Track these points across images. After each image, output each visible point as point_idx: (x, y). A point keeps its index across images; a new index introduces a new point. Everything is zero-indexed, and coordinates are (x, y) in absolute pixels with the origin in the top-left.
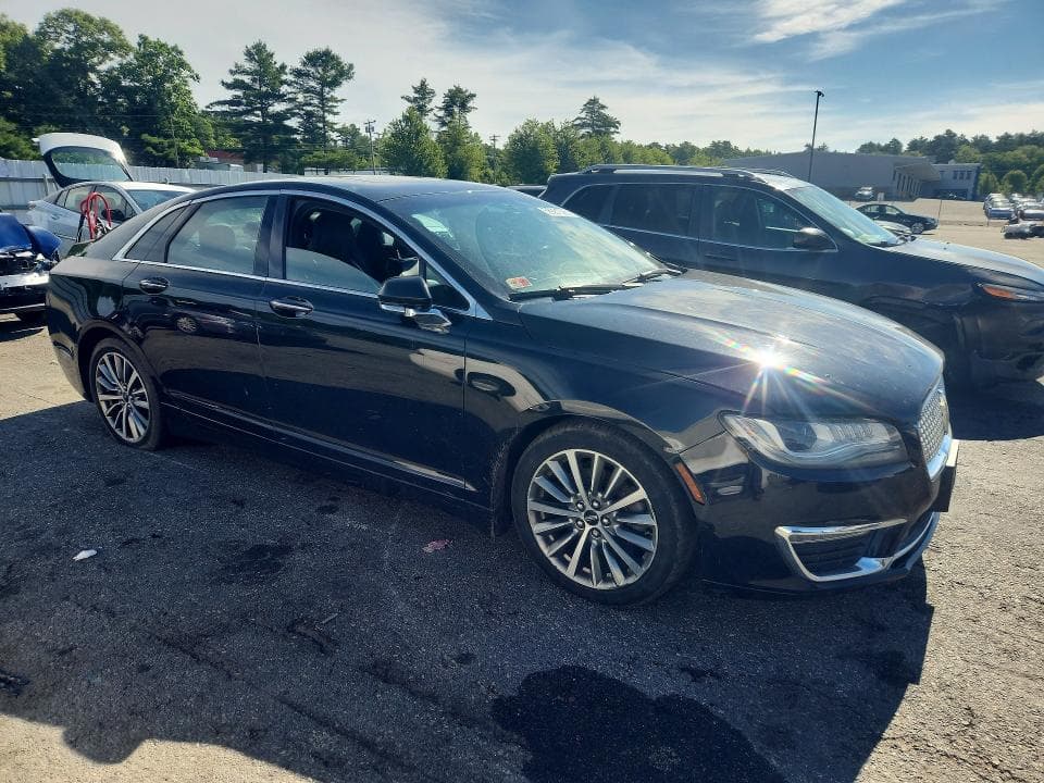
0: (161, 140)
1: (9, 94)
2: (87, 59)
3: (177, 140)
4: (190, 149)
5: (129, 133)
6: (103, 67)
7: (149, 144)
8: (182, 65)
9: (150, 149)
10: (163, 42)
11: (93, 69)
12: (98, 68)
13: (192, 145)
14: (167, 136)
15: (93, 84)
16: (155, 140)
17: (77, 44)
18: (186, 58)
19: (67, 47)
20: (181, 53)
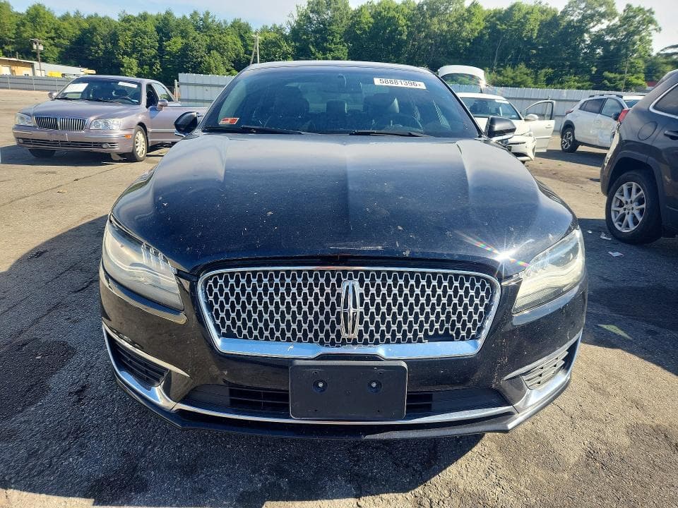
0: (617, 75)
1: (534, 51)
2: (586, 25)
3: (626, 76)
4: (635, 81)
5: (596, 72)
6: (594, 30)
7: (606, 78)
8: (651, 21)
9: (606, 82)
10: (642, 7)
11: (587, 31)
12: (591, 30)
13: (638, 78)
14: (621, 73)
15: (584, 41)
16: (612, 75)
17: (583, 16)
18: (655, 17)
19: (575, 19)
20: (653, 13)
